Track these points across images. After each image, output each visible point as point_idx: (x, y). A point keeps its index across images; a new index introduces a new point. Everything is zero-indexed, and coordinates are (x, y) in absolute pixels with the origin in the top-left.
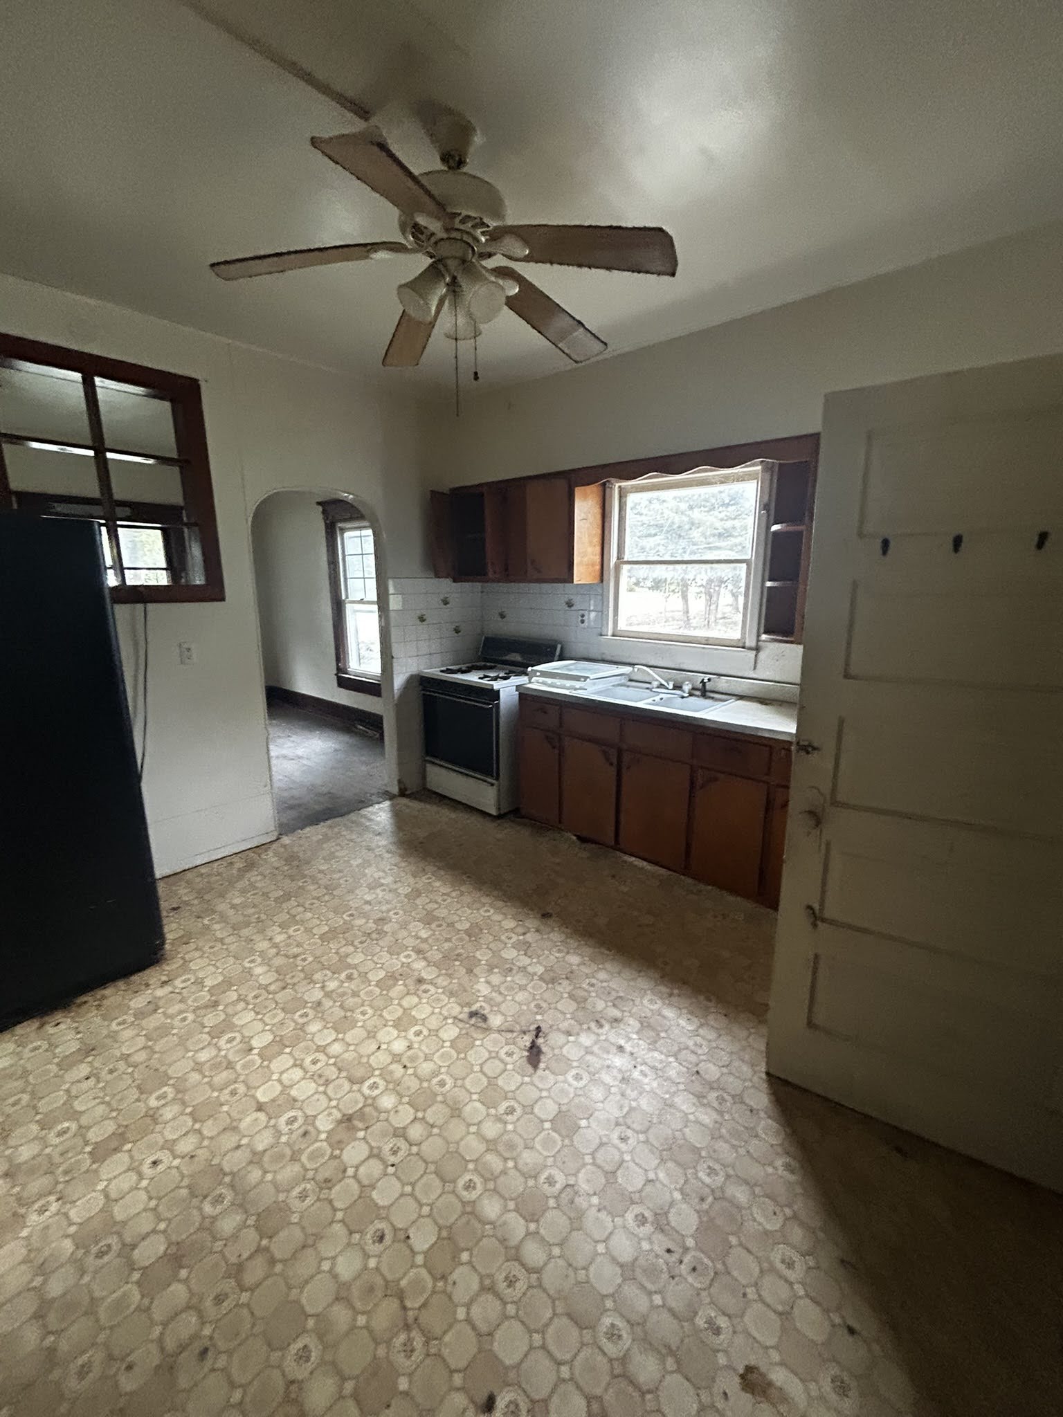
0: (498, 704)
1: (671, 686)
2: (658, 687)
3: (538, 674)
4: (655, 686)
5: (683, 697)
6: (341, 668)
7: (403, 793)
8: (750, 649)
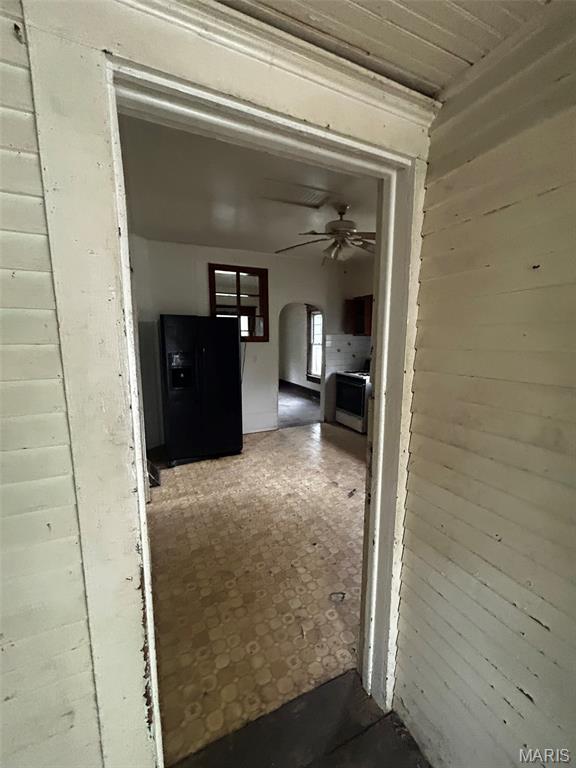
0: (364, 385)
6: (309, 372)
7: (325, 421)
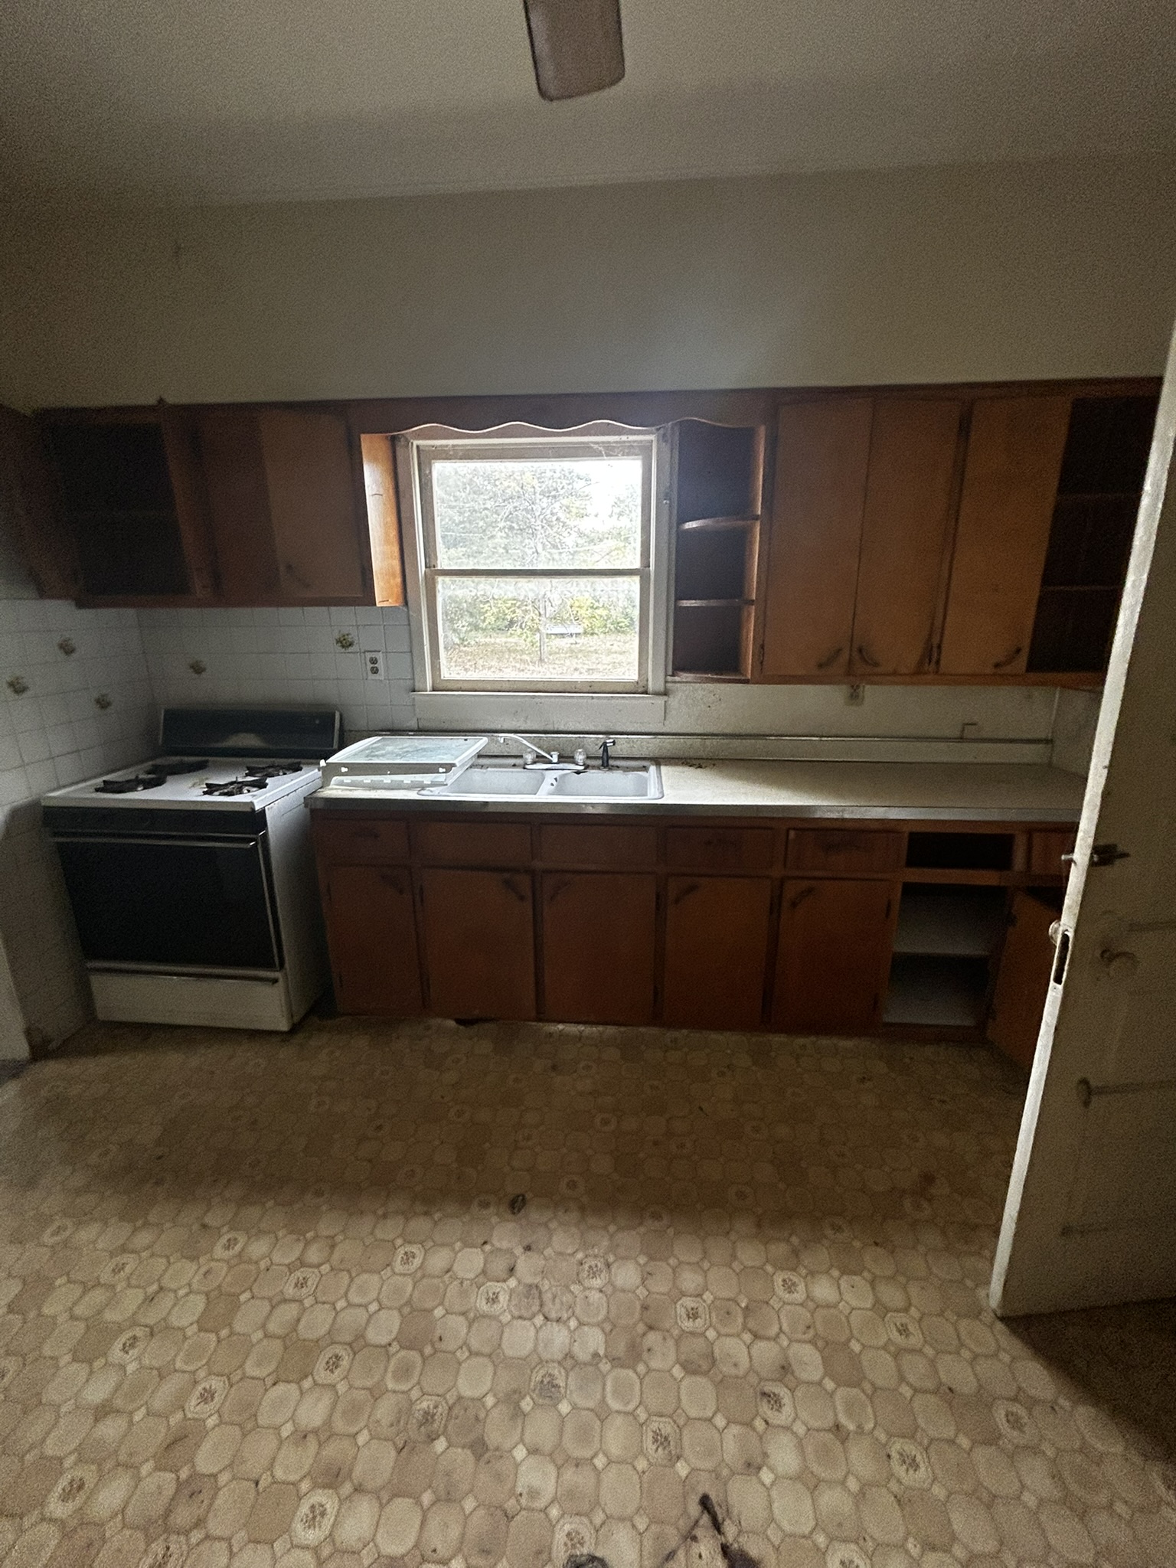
0: (265, 835)
1: (555, 759)
2: (534, 763)
3: (344, 770)
4: (529, 761)
5: (578, 772)
7: (44, 1054)
8: (657, 694)
